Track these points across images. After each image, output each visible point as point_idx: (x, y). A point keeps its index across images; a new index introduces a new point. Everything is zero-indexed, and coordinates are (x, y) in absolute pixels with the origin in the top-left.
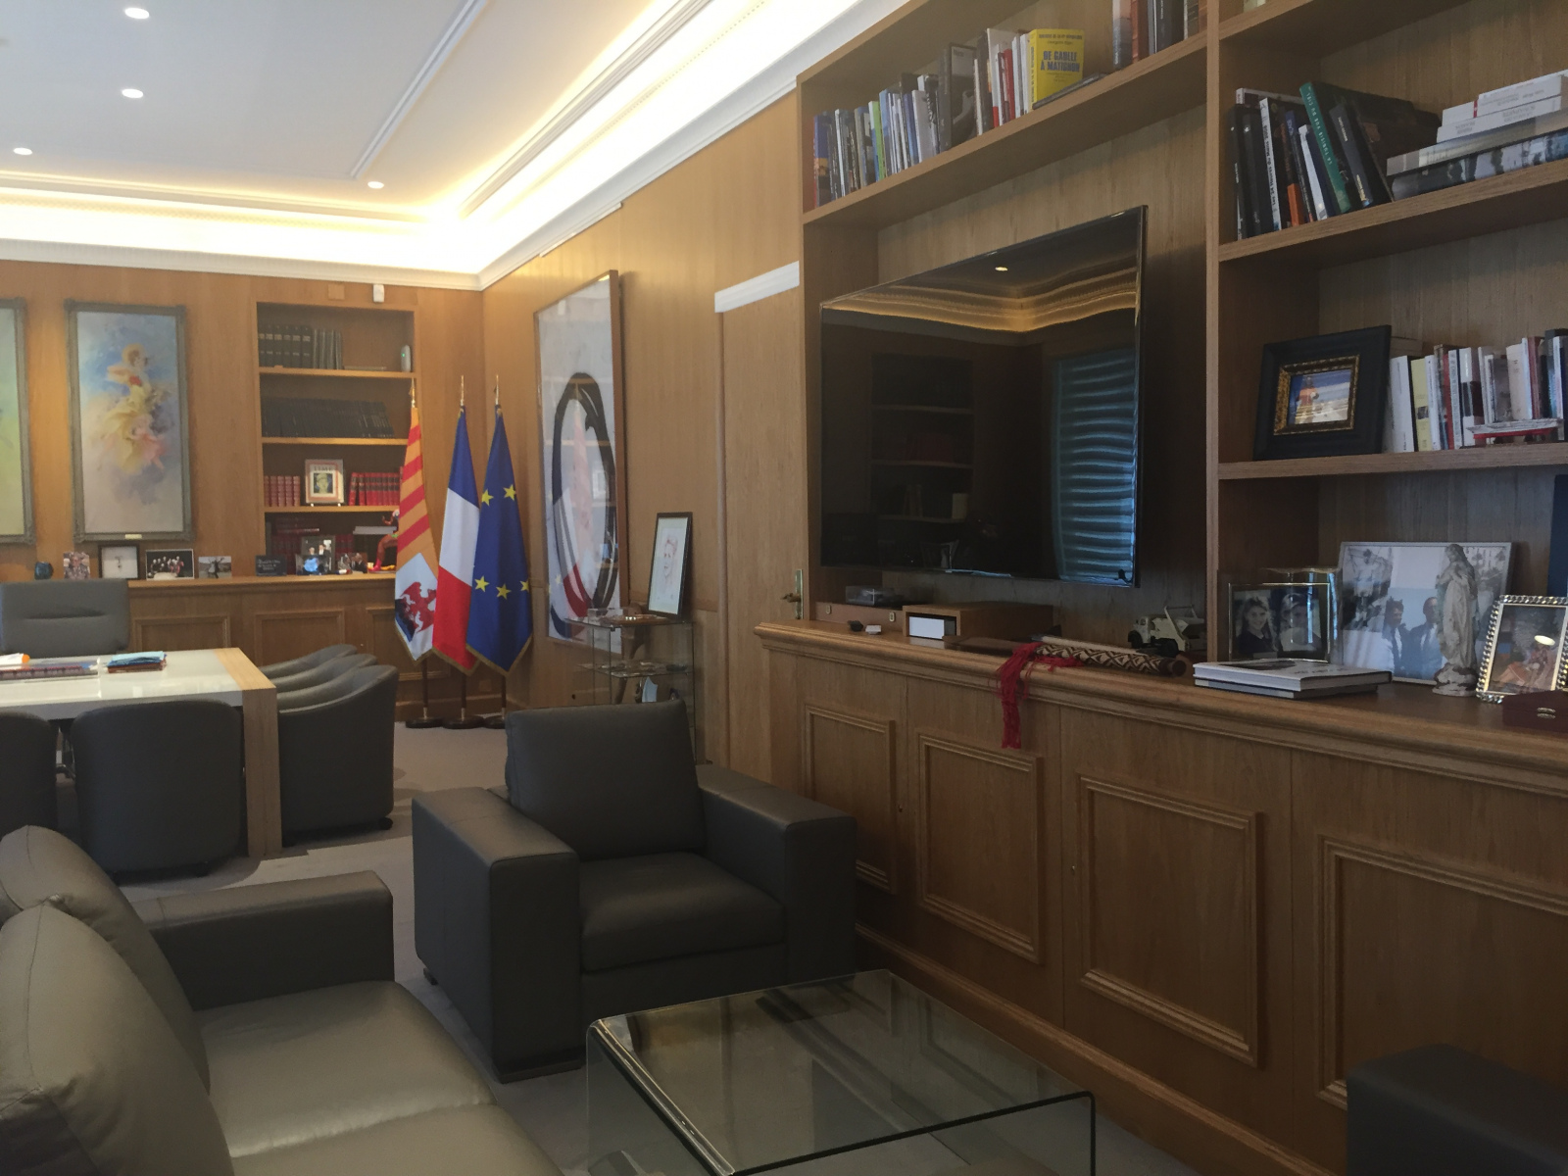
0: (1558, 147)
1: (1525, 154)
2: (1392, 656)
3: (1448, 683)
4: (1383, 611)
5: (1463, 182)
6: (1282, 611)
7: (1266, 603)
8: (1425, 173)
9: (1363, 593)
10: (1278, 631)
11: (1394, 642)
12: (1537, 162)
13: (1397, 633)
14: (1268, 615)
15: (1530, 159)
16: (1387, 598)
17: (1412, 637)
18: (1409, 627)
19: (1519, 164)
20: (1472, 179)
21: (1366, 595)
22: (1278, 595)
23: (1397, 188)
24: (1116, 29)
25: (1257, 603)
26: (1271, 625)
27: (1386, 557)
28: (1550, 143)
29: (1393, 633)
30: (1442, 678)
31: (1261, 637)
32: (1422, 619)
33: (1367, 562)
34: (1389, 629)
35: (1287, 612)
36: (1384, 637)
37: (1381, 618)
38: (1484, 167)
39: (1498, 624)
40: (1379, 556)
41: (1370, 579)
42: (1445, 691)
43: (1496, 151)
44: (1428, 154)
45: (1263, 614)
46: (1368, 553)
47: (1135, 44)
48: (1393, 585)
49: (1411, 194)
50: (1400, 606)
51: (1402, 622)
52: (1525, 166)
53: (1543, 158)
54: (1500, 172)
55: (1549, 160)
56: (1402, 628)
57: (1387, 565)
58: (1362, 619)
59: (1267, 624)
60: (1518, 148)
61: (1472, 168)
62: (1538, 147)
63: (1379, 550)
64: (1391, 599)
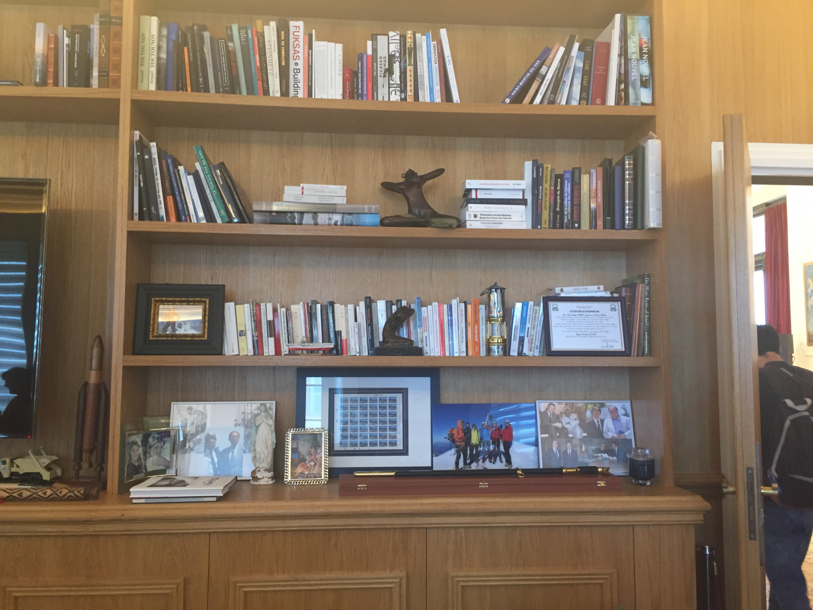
0: (347, 220)
1: (330, 219)
2: (211, 466)
3: (264, 477)
4: (204, 441)
5: (295, 224)
6: (148, 446)
7: (140, 443)
8: (274, 214)
9: (189, 432)
10: (145, 460)
11: (212, 459)
12: (336, 224)
13: (214, 453)
14: (141, 450)
15: (333, 222)
16: (205, 433)
17: (223, 455)
18: (221, 449)
19: (327, 222)
20: (301, 224)
21: (191, 433)
22: (146, 437)
23: (256, 217)
24: (39, 60)
25: (135, 443)
26: (142, 456)
27: (202, 410)
28: (343, 217)
29: (211, 453)
30: (259, 475)
31: (137, 464)
32: (229, 444)
33: (190, 413)
34: (208, 451)
35: (150, 447)
36: (206, 456)
37: (201, 446)
38: (308, 219)
39: (290, 444)
40: (198, 409)
41: (193, 424)
42: (262, 482)
43: (315, 213)
44: (278, 205)
45: (138, 450)
46: (190, 409)
47: (51, 75)
48: (208, 426)
49: (265, 222)
50: (214, 437)
51: (216, 446)
52: (329, 225)
53: (339, 223)
54: (316, 224)
55: (341, 225)
56: (217, 450)
57: (203, 415)
58: (189, 447)
59: (140, 456)
60: (327, 216)
61: (301, 219)
62: (337, 218)
63: (198, 406)
64: (208, 434)
